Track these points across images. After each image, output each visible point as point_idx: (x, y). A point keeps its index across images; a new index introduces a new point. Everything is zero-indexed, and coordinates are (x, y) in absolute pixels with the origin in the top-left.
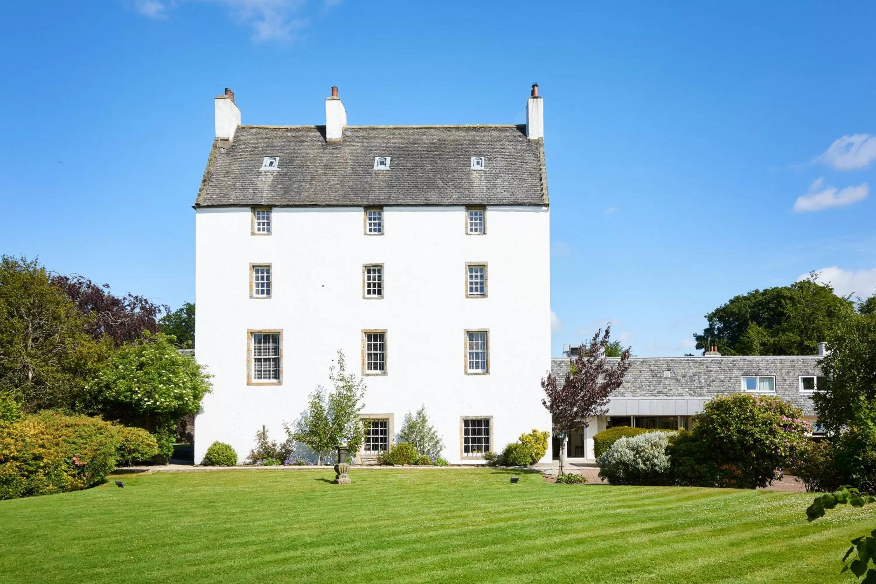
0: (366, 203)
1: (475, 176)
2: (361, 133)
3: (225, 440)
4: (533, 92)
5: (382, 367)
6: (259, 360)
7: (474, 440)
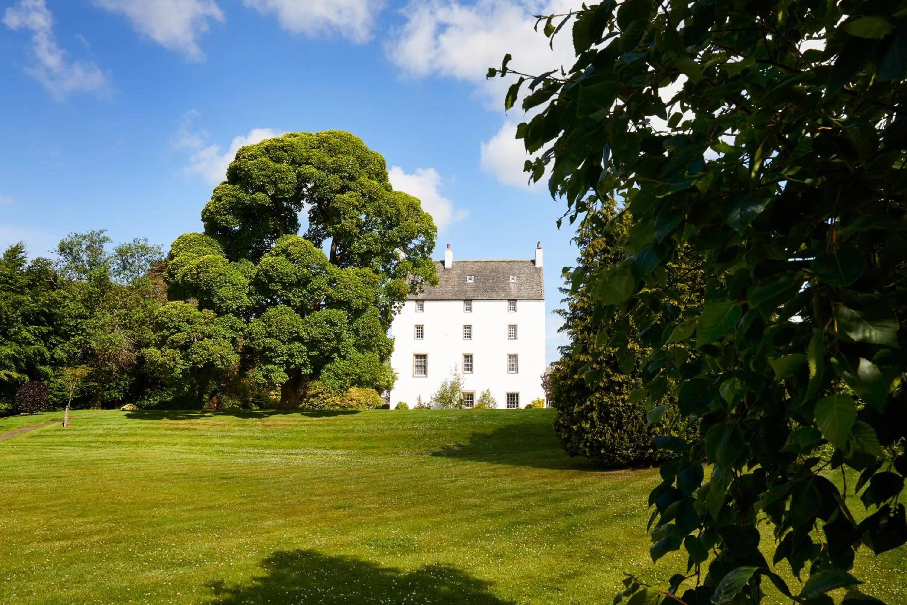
0: (464, 298)
1: (512, 285)
2: (460, 264)
3: (404, 401)
4: (538, 246)
5: (471, 370)
6: (417, 366)
7: (511, 403)
